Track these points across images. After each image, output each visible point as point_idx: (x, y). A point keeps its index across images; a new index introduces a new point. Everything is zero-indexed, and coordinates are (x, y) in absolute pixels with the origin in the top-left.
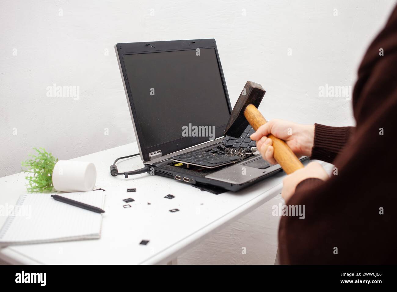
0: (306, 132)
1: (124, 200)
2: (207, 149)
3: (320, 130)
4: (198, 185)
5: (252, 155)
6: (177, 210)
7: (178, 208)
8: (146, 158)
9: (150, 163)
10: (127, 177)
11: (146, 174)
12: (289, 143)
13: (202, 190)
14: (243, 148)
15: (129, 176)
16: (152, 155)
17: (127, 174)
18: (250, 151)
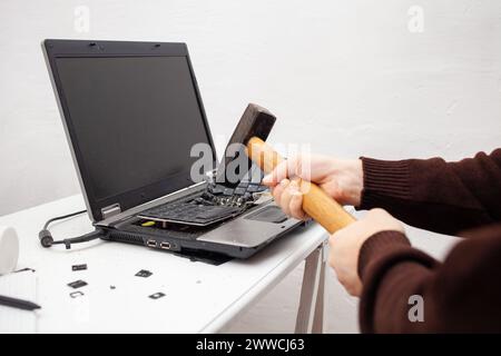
0: (350, 169)
1: (70, 285)
2: (187, 199)
3: (370, 166)
4: (185, 252)
5: (253, 205)
6: (161, 295)
7: (163, 292)
8: (97, 217)
9: (105, 223)
10: (68, 247)
11: (98, 240)
12: (324, 186)
13: (193, 260)
14: (239, 195)
15: (72, 245)
16: (106, 211)
17: (68, 243)
18: (251, 199)
